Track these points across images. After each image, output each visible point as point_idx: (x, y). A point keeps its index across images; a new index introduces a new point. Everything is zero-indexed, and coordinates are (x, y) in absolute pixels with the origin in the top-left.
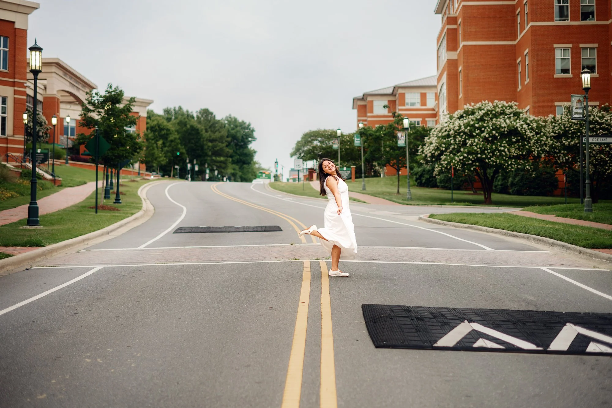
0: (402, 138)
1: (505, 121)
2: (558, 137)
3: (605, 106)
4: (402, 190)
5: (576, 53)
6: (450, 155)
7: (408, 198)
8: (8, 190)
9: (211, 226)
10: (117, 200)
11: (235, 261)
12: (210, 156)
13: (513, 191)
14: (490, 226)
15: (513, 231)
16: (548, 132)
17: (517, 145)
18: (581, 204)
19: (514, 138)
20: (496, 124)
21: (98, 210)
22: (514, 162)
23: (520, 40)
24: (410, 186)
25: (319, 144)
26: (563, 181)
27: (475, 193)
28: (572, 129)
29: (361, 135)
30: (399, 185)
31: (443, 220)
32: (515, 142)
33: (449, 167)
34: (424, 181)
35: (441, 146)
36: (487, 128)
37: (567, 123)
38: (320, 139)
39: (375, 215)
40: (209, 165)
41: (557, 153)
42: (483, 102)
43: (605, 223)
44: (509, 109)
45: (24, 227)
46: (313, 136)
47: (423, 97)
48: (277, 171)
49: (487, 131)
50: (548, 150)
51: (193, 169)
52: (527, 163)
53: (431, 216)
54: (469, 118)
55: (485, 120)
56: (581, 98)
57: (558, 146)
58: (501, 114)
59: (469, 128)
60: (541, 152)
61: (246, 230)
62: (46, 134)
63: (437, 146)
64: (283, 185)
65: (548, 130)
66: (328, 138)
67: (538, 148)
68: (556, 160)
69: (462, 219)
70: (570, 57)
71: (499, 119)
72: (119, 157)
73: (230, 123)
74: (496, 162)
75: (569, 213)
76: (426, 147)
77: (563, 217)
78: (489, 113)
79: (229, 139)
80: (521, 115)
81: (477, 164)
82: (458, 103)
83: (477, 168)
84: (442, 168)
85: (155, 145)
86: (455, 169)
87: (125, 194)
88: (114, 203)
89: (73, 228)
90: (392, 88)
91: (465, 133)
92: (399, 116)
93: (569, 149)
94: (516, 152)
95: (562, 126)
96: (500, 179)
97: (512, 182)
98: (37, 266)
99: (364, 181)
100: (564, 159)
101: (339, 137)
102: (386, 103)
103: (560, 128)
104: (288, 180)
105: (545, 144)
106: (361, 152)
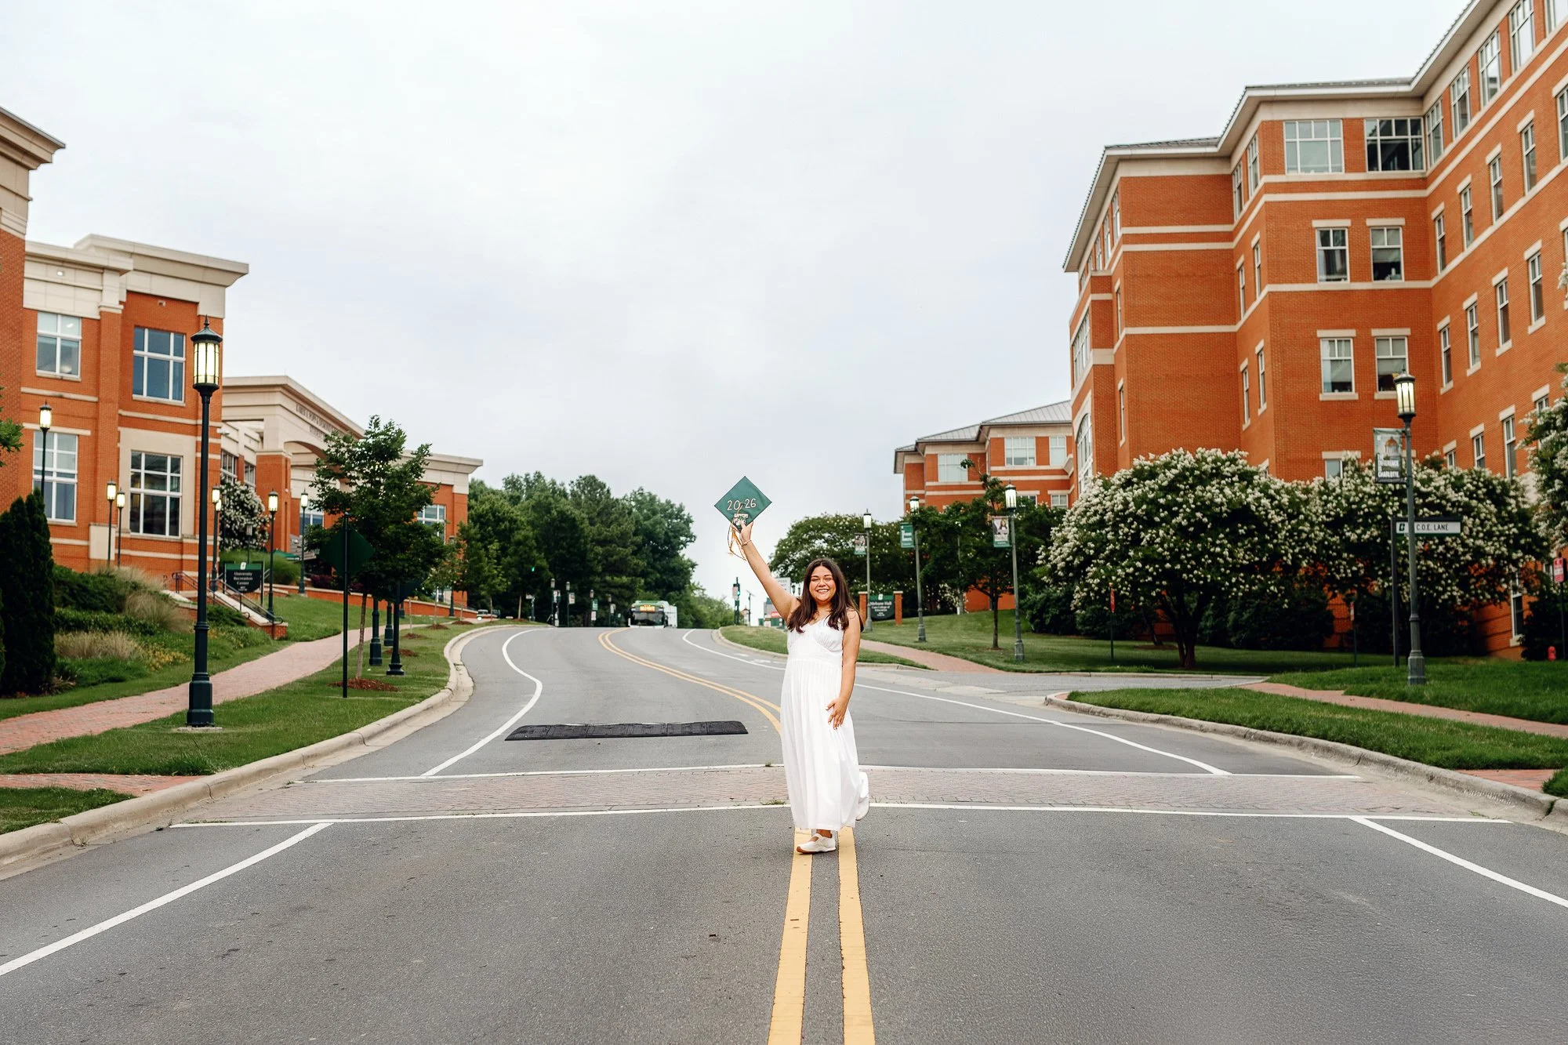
0: (1003, 528)
1: (1221, 490)
2: (1335, 525)
3: (1432, 458)
4: (1003, 641)
5: (1365, 349)
6: (1105, 564)
7: (1017, 657)
8: (168, 649)
9: (592, 724)
10: (395, 669)
11: (636, 806)
12: (599, 575)
13: (1237, 641)
14: (1209, 717)
15: (1262, 728)
16: (1315, 513)
17: (1250, 542)
18: (1394, 667)
19: (1242, 528)
20: (1203, 497)
21: (349, 691)
22: (1242, 578)
23: (1245, 323)
24: (1020, 633)
25: (825, 546)
26: (1349, 617)
27: (1158, 645)
28: (1364, 506)
29: (914, 524)
30: (996, 629)
31: (1100, 705)
32: (1245, 537)
33: (1103, 591)
34: (1048, 621)
35: (1085, 545)
36: (1184, 506)
37: (1354, 493)
38: (826, 535)
39: (949, 695)
40: (597, 592)
41: (1334, 559)
42: (1174, 452)
43: (1459, 709)
44: (1229, 466)
45: (181, 728)
46: (812, 530)
47: (1042, 445)
48: (737, 603)
49: (1185, 511)
50: (1315, 552)
51: (564, 599)
52: (1270, 579)
53: (1073, 696)
54: (1145, 486)
55: (1179, 490)
56: (1396, 437)
57: (1335, 543)
58: (1212, 476)
59: (1144, 507)
60: (1300, 556)
61: (667, 731)
62: (262, 532)
63: (1078, 546)
64: (750, 632)
65: (1314, 510)
66: (845, 533)
67: (1293, 548)
68: (1332, 572)
69: (1144, 703)
70: (1352, 358)
71: (1208, 488)
72: (397, 574)
73: (640, 504)
74: (1205, 579)
75: (1373, 686)
76: (1054, 548)
77: (1362, 695)
78: (1188, 474)
79: (639, 539)
80: (1256, 477)
81: (1164, 583)
82: (1116, 454)
83: (1164, 593)
84: (1088, 592)
85: (483, 551)
86: (1116, 594)
87: (416, 655)
88: (388, 673)
89: (286, 730)
90: (977, 428)
91: (1136, 518)
92: (995, 483)
93: (1359, 549)
94: (1247, 557)
95: (1343, 501)
96: (1209, 615)
97: (1236, 621)
98: (183, 823)
99: (921, 622)
100: (1349, 571)
101: (868, 529)
102: (965, 458)
103: (1339, 504)
104: (761, 622)
105: (1308, 539)
106: (915, 562)
